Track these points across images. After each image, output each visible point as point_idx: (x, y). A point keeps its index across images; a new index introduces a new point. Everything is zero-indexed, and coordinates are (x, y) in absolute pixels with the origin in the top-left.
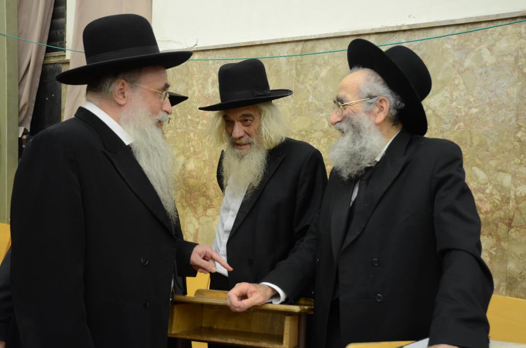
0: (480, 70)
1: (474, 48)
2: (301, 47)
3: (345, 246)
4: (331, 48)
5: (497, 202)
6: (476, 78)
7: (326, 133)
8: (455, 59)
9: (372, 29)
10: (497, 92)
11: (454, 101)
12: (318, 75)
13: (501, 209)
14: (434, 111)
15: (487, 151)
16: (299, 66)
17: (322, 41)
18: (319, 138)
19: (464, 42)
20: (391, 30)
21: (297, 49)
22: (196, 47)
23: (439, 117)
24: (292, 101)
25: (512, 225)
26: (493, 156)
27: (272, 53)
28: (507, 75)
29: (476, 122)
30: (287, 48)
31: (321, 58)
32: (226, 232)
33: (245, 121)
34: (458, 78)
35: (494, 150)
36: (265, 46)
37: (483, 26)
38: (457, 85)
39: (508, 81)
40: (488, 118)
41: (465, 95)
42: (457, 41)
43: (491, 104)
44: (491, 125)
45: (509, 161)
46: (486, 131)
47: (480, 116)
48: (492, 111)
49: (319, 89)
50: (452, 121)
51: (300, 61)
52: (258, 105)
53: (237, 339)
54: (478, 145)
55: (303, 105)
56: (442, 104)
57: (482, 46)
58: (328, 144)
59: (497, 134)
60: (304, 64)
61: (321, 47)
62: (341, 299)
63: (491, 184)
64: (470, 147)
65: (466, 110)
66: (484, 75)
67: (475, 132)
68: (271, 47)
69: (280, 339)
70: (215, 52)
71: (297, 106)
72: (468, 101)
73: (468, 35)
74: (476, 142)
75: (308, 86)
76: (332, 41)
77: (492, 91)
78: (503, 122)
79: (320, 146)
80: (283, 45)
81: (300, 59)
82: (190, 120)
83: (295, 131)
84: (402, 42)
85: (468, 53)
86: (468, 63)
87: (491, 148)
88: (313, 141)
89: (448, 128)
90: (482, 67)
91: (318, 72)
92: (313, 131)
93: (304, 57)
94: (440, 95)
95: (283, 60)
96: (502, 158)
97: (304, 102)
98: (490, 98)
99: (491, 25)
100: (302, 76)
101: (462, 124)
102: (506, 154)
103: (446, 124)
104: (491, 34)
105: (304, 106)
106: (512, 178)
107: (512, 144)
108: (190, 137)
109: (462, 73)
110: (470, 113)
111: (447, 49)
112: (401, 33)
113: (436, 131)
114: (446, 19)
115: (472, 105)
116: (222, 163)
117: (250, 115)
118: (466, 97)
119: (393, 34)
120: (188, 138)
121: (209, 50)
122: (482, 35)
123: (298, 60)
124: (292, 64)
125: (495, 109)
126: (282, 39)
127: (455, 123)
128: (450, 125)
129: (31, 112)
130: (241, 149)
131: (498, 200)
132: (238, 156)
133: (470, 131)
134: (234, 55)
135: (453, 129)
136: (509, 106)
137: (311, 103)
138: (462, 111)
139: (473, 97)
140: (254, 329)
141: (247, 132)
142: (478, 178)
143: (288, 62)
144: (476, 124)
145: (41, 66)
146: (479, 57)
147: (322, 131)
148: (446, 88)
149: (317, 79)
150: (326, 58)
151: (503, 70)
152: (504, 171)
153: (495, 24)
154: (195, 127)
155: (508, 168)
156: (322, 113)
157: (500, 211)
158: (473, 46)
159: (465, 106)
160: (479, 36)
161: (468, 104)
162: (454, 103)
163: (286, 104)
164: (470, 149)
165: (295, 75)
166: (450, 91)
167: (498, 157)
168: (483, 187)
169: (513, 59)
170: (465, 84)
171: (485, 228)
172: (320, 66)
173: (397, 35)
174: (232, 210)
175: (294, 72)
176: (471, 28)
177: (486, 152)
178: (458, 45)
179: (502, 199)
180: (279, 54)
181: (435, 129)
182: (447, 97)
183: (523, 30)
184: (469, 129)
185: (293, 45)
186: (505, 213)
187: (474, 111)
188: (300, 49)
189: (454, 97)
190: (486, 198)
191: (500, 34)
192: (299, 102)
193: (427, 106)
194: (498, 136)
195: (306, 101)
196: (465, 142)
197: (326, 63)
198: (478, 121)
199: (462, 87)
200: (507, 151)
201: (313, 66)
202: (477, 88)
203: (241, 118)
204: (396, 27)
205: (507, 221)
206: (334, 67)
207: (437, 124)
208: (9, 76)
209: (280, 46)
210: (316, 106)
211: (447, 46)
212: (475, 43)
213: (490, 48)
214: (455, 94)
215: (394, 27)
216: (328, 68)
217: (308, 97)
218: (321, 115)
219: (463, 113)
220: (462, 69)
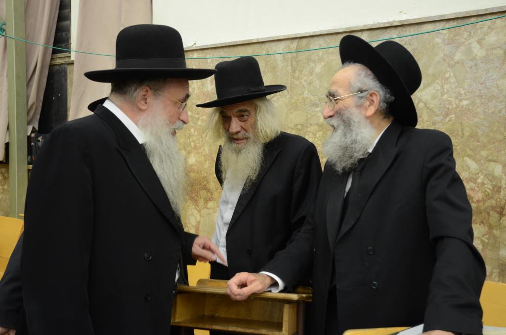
0: (471, 63)
1: (464, 42)
2: (296, 44)
3: (340, 235)
4: (325, 45)
5: (488, 191)
6: (467, 71)
7: (321, 126)
8: (445, 53)
9: (365, 26)
10: (487, 84)
11: (445, 94)
12: (313, 70)
13: (492, 198)
14: (425, 104)
15: (478, 141)
16: (294, 63)
17: (316, 38)
18: (315, 132)
19: (454, 36)
20: (382, 26)
21: (292, 46)
22: (195, 46)
23: (431, 109)
24: (288, 96)
25: (504, 213)
26: (484, 147)
27: (267, 50)
28: (497, 67)
29: (467, 113)
30: (282, 45)
31: (316, 54)
32: (225, 224)
33: (241, 116)
34: (449, 71)
35: (485, 141)
36: (261, 44)
37: (473, 20)
38: (447, 78)
39: (497, 74)
40: (479, 110)
41: (456, 88)
42: (447, 35)
43: (481, 96)
44: (482, 116)
45: (500, 151)
46: (477, 122)
47: (470, 108)
48: (483, 103)
49: (314, 84)
50: (443, 113)
51: (295, 58)
52: (254, 100)
53: (237, 327)
54: (469, 136)
55: (299, 100)
56: (434, 97)
57: (472, 40)
58: (323, 137)
59: (488, 125)
60: (298, 61)
61: (315, 44)
62: (338, 287)
63: (482, 173)
64: (461, 138)
65: (457, 102)
66: (474, 68)
67: (466, 124)
68: (267, 45)
69: (279, 326)
70: (213, 50)
71: (293, 101)
72: (459, 94)
73: (457, 29)
74: (467, 134)
75: (303, 82)
76: (326, 37)
77: (482, 84)
78: (493, 113)
79: (316, 140)
80: (278, 43)
81: (295, 56)
82: (191, 116)
83: (291, 126)
84: (393, 37)
85: (458, 47)
86: (458, 56)
87: (481, 138)
88: (309, 134)
89: (440, 120)
90: (471, 60)
91: (312, 68)
92: (308, 125)
93: (299, 54)
94: (431, 88)
95: (279, 57)
96: (493, 149)
97: (299, 98)
98: (480, 90)
99: (480, 19)
100: (297, 72)
101: (453, 116)
102: (497, 144)
103: (437, 116)
104: (481, 28)
105: (300, 101)
106: (503, 167)
107: (503, 134)
108: (191, 133)
109: (453, 66)
110: (461, 105)
111: (438, 44)
112: (393, 28)
113: (428, 123)
114: (435, 15)
115: (462, 98)
116: (220, 157)
117: (246, 111)
118: (457, 90)
119: (385, 30)
120: (188, 134)
121: (208, 49)
122: (472, 29)
123: (293, 57)
124: (287, 61)
125: (485, 101)
126: (277, 37)
127: (447, 114)
128: (441, 117)
129: (39, 111)
130: (238, 144)
131: (489, 189)
132: (235, 150)
133: (461, 123)
134: (232, 53)
135: (445, 121)
136: (499, 98)
137: (307, 98)
138: (454, 103)
139: (464, 89)
140: (255, 316)
141: (244, 127)
142: (469, 168)
143: (284, 59)
144: (466, 115)
145: (48, 67)
146: (469, 51)
147: (317, 124)
148: (437, 81)
149: (312, 75)
150: (321, 54)
151: (493, 63)
152: (495, 161)
153: (484, 18)
154: (195, 123)
155: (499, 158)
156: (317, 107)
157: (492, 200)
158: (463, 40)
159: (456, 98)
160: (468, 31)
161: (459, 97)
162: (445, 96)
163: (282, 100)
164: (461, 140)
165: (290, 71)
166: (441, 84)
167: (489, 147)
168: (474, 176)
169: (502, 52)
170: (455, 77)
171: (477, 216)
172: (315, 62)
173: (388, 31)
174: (231, 203)
175: (290, 68)
176: (461, 22)
177: (477, 143)
178: (448, 39)
179: (494, 188)
180: (275, 52)
181: (427, 121)
182: (438, 90)
184: (460, 121)
185: (288, 42)
186: (496, 201)
187: (465, 103)
188: (295, 46)
189: (445, 90)
190: (478, 187)
191: (489, 27)
192: (295, 98)
193: (419, 99)
194: (488, 127)
195: (302, 96)
196: (456, 133)
197: (321, 60)
198: (469, 113)
199: (453, 80)
200: (497, 141)
201: (308, 63)
202: (467, 80)
203: (238, 114)
204: (388, 23)
205: (499, 210)
206: (328, 62)
207: (428, 116)
208: (18, 77)
209: (276, 43)
210: (311, 100)
211: (438, 40)
212: (465, 36)
213: (479, 42)
214: (446, 87)
215: (385, 23)
216: (323, 64)
217: (303, 92)
218: (316, 109)
219: (454, 106)
220: (452, 63)
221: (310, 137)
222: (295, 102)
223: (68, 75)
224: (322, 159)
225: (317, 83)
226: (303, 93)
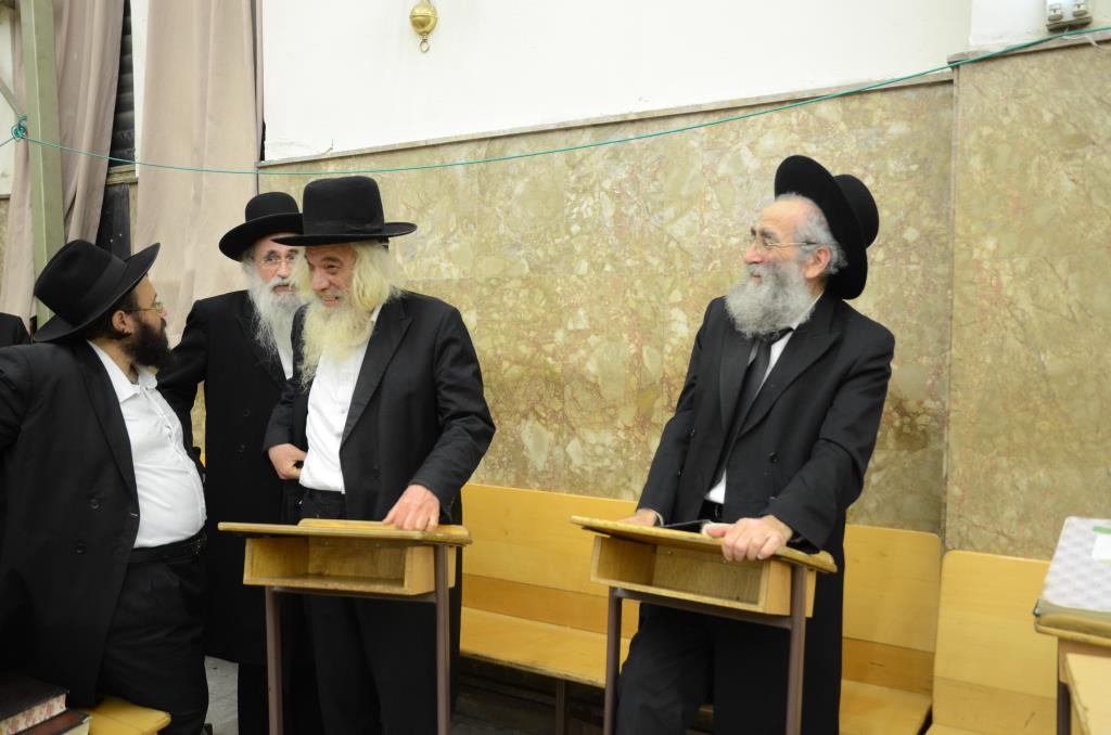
0: (741, 180)
1: (730, 147)
2: (487, 149)
4: (529, 150)
6: (735, 192)
7: (526, 281)
8: (705, 164)
9: (587, 120)
11: (706, 227)
12: (512, 191)
14: (678, 243)
16: (483, 179)
17: (515, 139)
19: (716, 137)
20: (612, 120)
21: (479, 152)
22: (331, 151)
23: (686, 252)
27: (442, 159)
29: (737, 258)
30: (465, 150)
31: (515, 165)
32: (338, 435)
33: (329, 267)
34: (710, 192)
36: (433, 149)
37: (741, 113)
38: (709, 203)
42: (706, 136)
49: (514, 213)
50: (704, 258)
51: (484, 171)
55: (491, 238)
56: (690, 233)
57: (740, 144)
58: (529, 297)
60: (490, 175)
61: (515, 148)
65: (723, 239)
68: (442, 149)
70: (359, 159)
71: (483, 240)
72: (726, 226)
73: (720, 127)
75: (497, 209)
76: (530, 137)
77: (757, 211)
79: (519, 302)
80: (460, 146)
81: (484, 168)
83: (481, 280)
85: (721, 155)
86: (723, 169)
88: (508, 294)
89: (699, 269)
90: (741, 175)
91: (511, 187)
92: (507, 279)
93: (489, 164)
94: (686, 218)
95: (460, 170)
97: (492, 236)
99: (750, 112)
100: (488, 194)
101: (718, 261)
103: (697, 261)
104: (753, 125)
105: (492, 241)
109: (716, 183)
110: (729, 244)
111: (694, 149)
112: (628, 124)
113: (683, 273)
114: (687, 104)
115: (730, 233)
117: (335, 260)
118: (722, 221)
119: (617, 127)
121: (350, 157)
122: (741, 126)
123: (482, 169)
124: (473, 176)
126: (456, 137)
127: (709, 260)
128: (701, 264)
130: (328, 306)
133: (729, 272)
135: (707, 269)
137: (503, 235)
138: (718, 242)
139: (732, 220)
141: (334, 281)
143: (468, 173)
145: (102, 189)
146: (737, 161)
147: (520, 277)
148: (694, 207)
149: (510, 198)
150: (522, 164)
153: (757, 110)
156: (519, 250)
158: (729, 144)
159: (722, 234)
160: (735, 128)
161: (725, 231)
165: (477, 192)
166: (699, 212)
170: (720, 201)
172: (514, 177)
173: (622, 127)
175: (476, 187)
176: (724, 116)
178: (708, 142)
180: (454, 160)
181: (681, 270)
183: (794, 121)
184: (728, 269)
185: (473, 146)
187: (734, 241)
188: (484, 152)
189: (706, 222)
191: (764, 125)
192: (486, 235)
193: (669, 235)
195: (496, 232)
197: (523, 173)
199: (716, 205)
201: (504, 178)
202: (737, 206)
203: (324, 263)
204: (621, 115)
206: (534, 178)
207: (683, 262)
208: (48, 207)
209: (455, 147)
210: (510, 239)
211: (694, 143)
212: (731, 139)
213: (751, 147)
214: (707, 216)
215: (617, 116)
216: (526, 180)
217: (498, 225)
218: (518, 253)
219: (720, 246)
220: (715, 178)
221: (509, 299)
222: (486, 243)
223: (131, 201)
224: (529, 333)
225: (519, 211)
226: (498, 228)
